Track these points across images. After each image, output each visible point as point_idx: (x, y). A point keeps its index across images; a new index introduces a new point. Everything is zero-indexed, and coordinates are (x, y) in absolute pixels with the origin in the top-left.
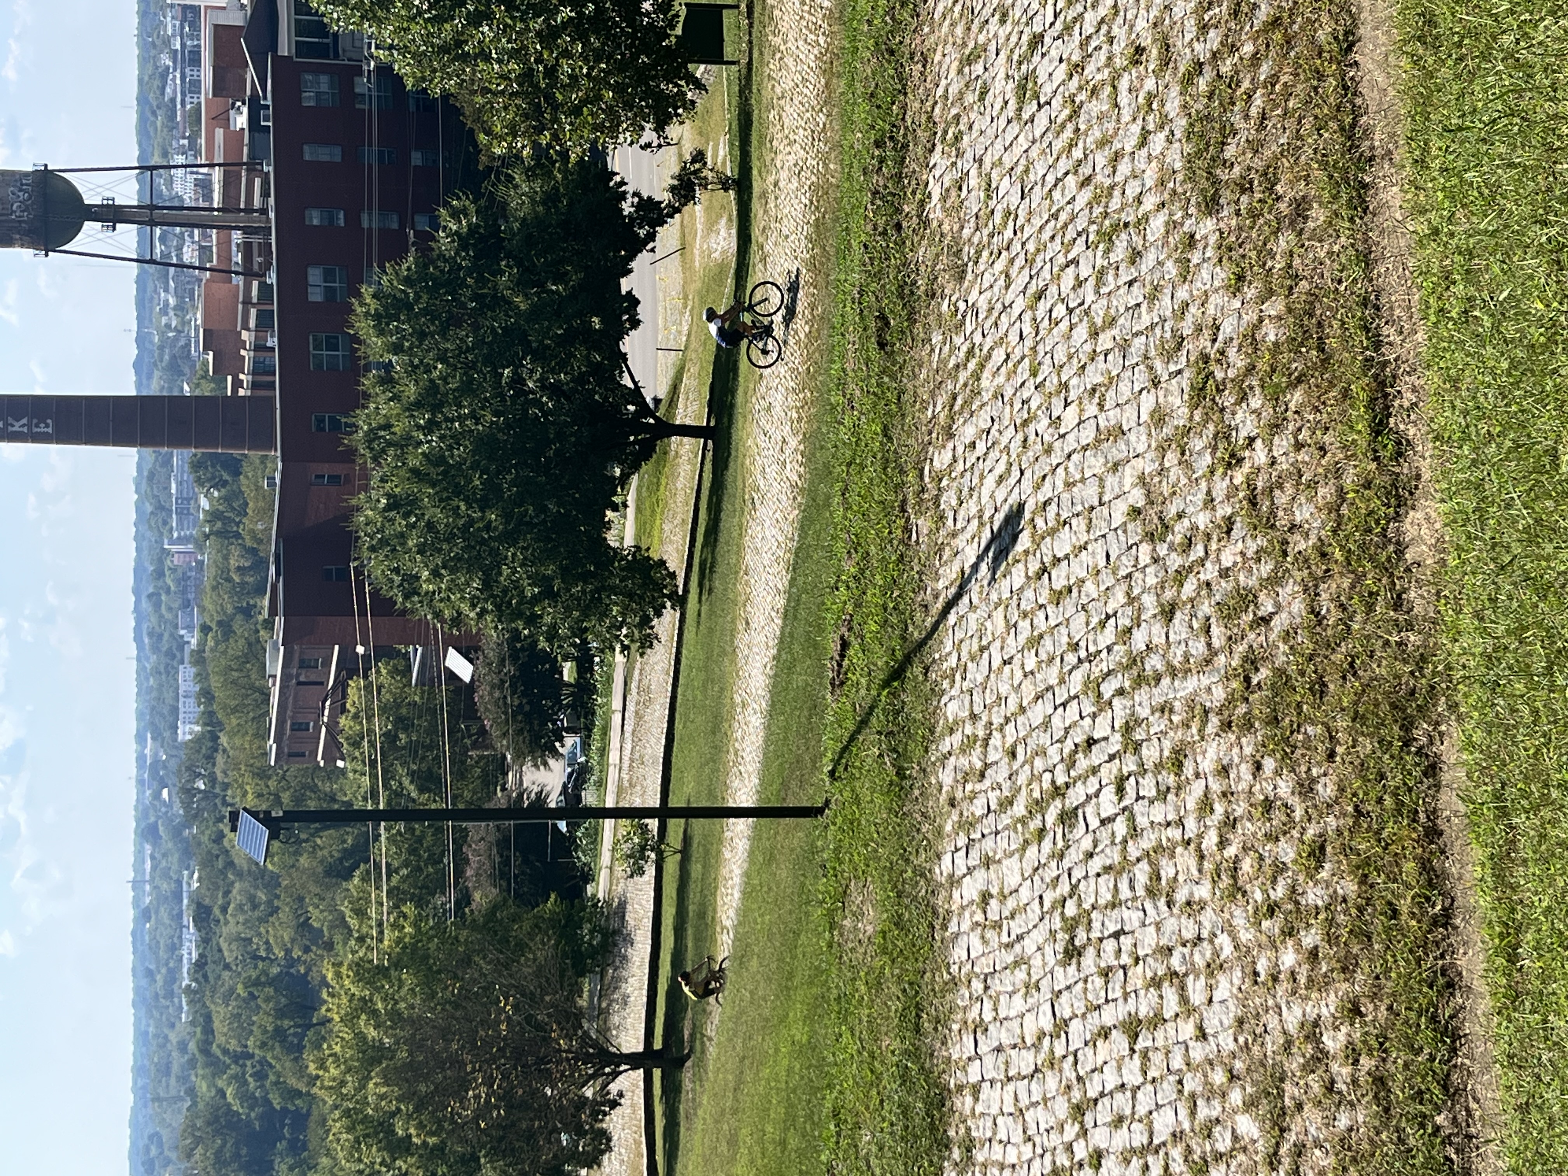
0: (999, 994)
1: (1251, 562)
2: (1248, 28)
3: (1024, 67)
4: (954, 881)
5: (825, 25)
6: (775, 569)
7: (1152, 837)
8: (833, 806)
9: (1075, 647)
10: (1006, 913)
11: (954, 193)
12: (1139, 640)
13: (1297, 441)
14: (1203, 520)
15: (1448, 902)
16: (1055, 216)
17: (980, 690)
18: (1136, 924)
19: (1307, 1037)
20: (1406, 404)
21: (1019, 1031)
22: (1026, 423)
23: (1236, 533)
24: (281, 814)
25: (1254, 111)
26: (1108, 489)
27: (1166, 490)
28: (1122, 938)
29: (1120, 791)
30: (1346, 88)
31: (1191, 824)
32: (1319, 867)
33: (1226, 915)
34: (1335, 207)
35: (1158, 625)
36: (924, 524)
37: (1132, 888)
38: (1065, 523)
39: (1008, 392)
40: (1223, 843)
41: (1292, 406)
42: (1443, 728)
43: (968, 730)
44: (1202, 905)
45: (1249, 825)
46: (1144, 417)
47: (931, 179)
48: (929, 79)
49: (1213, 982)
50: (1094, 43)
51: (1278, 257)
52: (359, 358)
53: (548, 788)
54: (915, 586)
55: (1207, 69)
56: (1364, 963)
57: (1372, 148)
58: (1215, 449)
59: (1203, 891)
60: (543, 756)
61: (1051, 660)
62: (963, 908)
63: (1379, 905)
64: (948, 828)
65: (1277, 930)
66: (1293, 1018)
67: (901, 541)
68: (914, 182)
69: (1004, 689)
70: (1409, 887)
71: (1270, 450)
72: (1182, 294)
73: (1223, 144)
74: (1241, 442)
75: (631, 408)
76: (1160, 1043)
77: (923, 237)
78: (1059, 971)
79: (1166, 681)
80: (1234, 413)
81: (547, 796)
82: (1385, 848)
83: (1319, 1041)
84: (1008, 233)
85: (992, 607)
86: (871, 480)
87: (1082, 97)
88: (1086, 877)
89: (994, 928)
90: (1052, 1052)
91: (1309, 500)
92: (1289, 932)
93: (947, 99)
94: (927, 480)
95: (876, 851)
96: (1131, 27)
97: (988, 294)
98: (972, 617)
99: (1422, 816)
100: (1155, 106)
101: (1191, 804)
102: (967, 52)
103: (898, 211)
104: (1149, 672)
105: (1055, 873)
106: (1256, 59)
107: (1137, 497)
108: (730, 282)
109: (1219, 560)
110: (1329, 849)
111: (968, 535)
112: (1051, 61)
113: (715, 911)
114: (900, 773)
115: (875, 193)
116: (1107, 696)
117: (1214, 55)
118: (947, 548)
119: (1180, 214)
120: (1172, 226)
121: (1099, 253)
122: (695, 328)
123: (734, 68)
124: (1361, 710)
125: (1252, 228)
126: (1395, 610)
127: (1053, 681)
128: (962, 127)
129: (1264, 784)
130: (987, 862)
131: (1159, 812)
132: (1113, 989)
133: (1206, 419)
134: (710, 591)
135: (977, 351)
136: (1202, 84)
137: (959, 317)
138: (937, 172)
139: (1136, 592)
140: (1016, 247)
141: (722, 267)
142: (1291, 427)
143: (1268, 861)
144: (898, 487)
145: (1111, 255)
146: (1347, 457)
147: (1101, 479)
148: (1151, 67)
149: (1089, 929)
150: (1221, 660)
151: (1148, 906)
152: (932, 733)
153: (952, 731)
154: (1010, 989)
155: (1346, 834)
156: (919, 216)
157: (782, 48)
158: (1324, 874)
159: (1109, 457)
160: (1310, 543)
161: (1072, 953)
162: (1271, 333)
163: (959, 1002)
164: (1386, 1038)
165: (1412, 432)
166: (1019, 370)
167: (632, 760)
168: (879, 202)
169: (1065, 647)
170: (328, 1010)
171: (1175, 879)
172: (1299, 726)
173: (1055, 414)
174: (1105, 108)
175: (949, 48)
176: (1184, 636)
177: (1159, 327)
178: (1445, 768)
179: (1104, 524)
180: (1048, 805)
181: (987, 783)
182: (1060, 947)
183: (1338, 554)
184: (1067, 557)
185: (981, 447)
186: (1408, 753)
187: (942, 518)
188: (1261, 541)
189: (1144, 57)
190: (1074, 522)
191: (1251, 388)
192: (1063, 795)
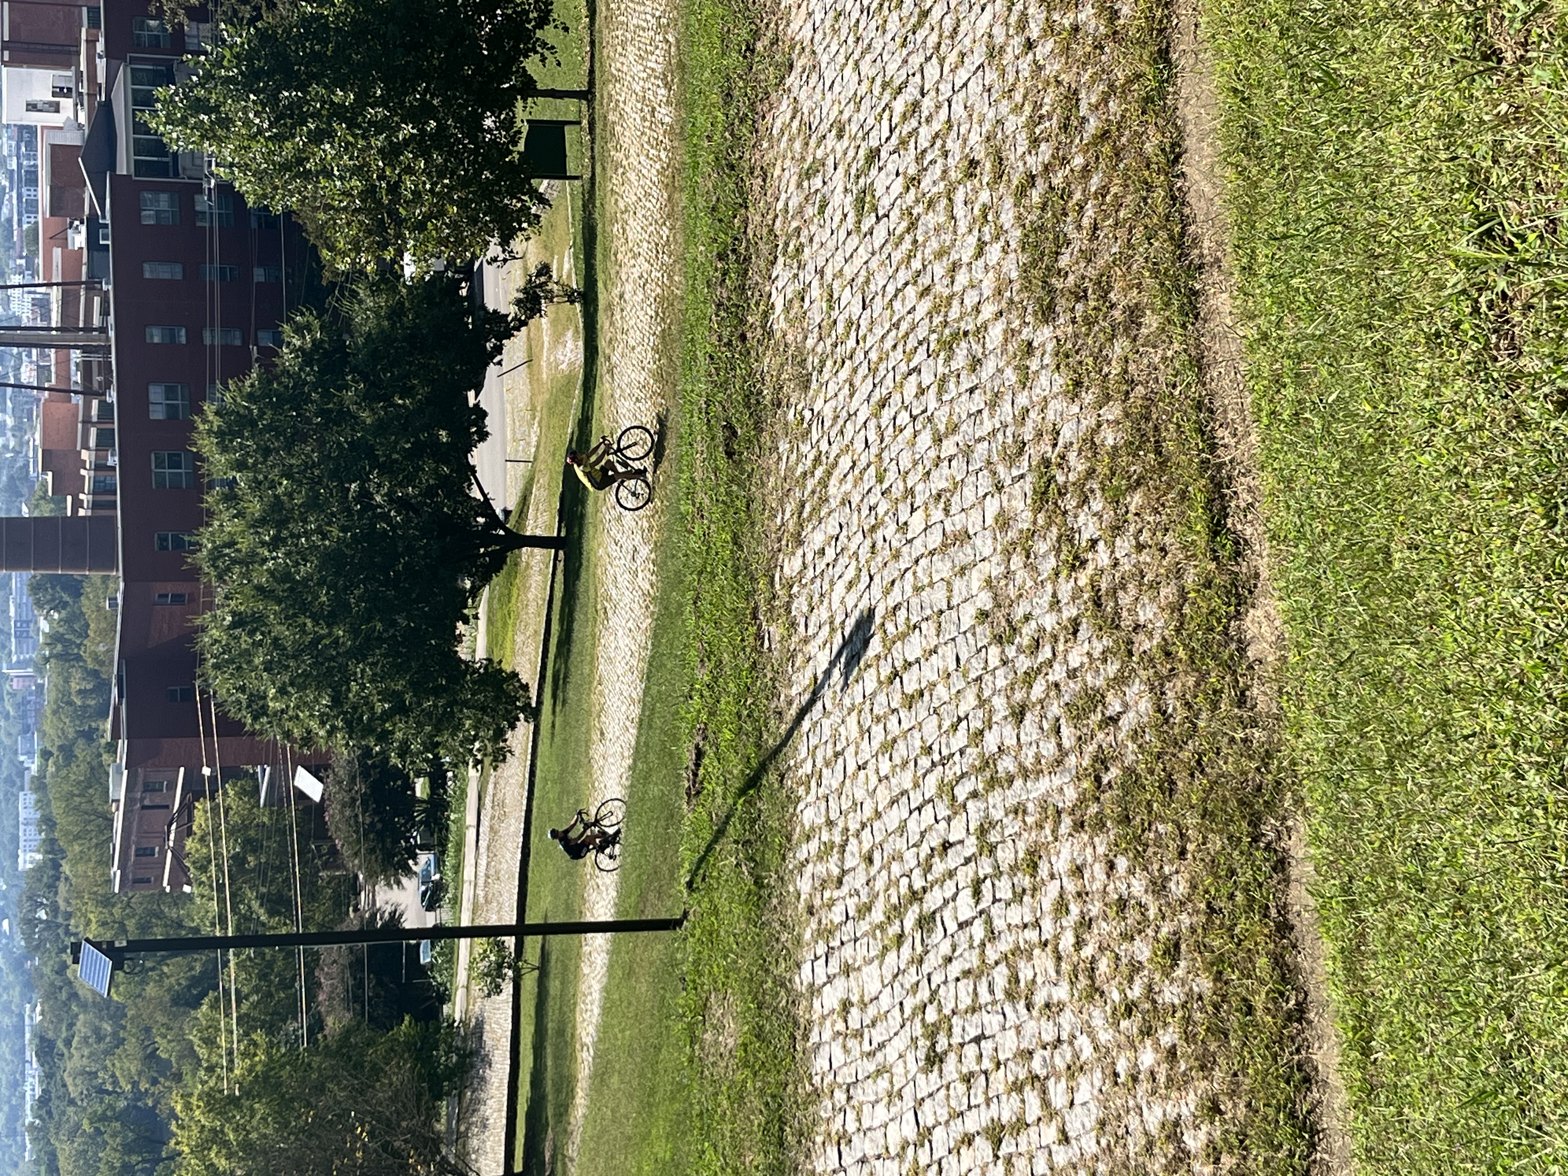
0: (861, 1104)
1: (1098, 663)
2: (1077, 141)
3: (862, 181)
4: (814, 990)
5: (666, 141)
6: (629, 678)
7: (1010, 940)
8: (691, 917)
9: (928, 750)
10: (868, 1021)
11: (796, 304)
12: (991, 741)
13: (1138, 543)
14: (1049, 622)
15: (1301, 997)
16: (897, 326)
17: (836, 796)
18: (996, 1028)
19: (1168, 1137)
20: (1243, 505)
21: (882, 1141)
22: (873, 529)
23: (1083, 634)
24: (124, 944)
25: (1086, 222)
26: (956, 592)
27: (1013, 593)
28: (983, 1043)
29: (977, 893)
30: (1174, 198)
31: (1047, 925)
32: (1175, 965)
33: (1085, 1016)
34: (1167, 313)
35: (1009, 727)
36: (776, 631)
37: (991, 992)
38: (915, 627)
39: (856, 499)
40: (1079, 944)
41: (1132, 509)
42: (1290, 823)
43: (825, 837)
44: (1061, 1007)
45: (1104, 924)
46: (989, 521)
47: (774, 291)
48: (769, 193)
49: (1074, 1084)
50: (929, 157)
51: (1114, 363)
52: (203, 476)
53: (402, 907)
54: (768, 692)
55: (1039, 181)
56: (1221, 1060)
57: (1201, 256)
58: (1059, 551)
59: (1061, 993)
60: (396, 875)
61: (905, 763)
62: (824, 1017)
63: (1235, 1002)
64: (807, 936)
65: (1135, 1030)
66: (1153, 1118)
67: (753, 650)
68: (757, 294)
69: (860, 795)
70: (1262, 982)
71: (1113, 552)
72: (1022, 400)
73: (1057, 253)
74: (1084, 544)
75: (481, 520)
76: (1023, 1148)
77: (767, 347)
78: (921, 1078)
79: (1018, 783)
80: (1076, 516)
81: (401, 915)
82: (1238, 945)
83: (1180, 1141)
84: (851, 343)
85: (845, 712)
86: (722, 588)
87: (918, 210)
88: (945, 982)
89: (855, 1036)
90: (916, 1160)
91: (1152, 600)
92: (1147, 1031)
93: (787, 211)
94: (778, 586)
95: (736, 962)
96: (965, 141)
97: (833, 403)
98: (826, 722)
99: (1273, 912)
100: (990, 218)
101: (1047, 905)
102: (806, 167)
103: (742, 322)
104: (1002, 774)
105: (915, 979)
106: (1086, 171)
107: (985, 600)
108: (578, 392)
109: (1066, 662)
110: (1183, 947)
111: (820, 640)
112: (887, 175)
113: (574, 1027)
114: (758, 882)
115: (719, 305)
116: (961, 799)
117: (1047, 168)
118: (800, 655)
119: (1017, 322)
120: (1010, 333)
121: (940, 361)
122: (543, 440)
123: (577, 183)
124: (1210, 807)
125: (1088, 335)
126: (1239, 707)
127: (908, 785)
128: (803, 240)
129: (1118, 883)
130: (847, 970)
131: (1016, 914)
132: (976, 1095)
133: (1050, 523)
134: (564, 702)
135: (824, 458)
136: (1036, 196)
137: (805, 425)
138: (780, 284)
139: (986, 694)
140: (859, 355)
141: (570, 379)
142: (1132, 529)
143: (1125, 961)
144: (749, 595)
145: (952, 363)
146: (1187, 558)
147: (948, 583)
148: (985, 180)
149: (950, 1036)
150: (1072, 760)
151: (1008, 1009)
152: (789, 840)
153: (808, 838)
154: (873, 1098)
155: (1200, 931)
156: (763, 327)
157: (625, 163)
158: (1179, 972)
159: (957, 562)
160: (1155, 642)
161: (934, 1059)
162: (1109, 437)
163: (822, 1113)
164: (1246, 1136)
165: (1249, 531)
166: (866, 477)
167: (487, 876)
168: (722, 314)
169: (918, 751)
170: (177, 1143)
171: (1034, 981)
172: (1150, 825)
173: (902, 520)
174: (942, 219)
175: (788, 163)
176: (1035, 737)
177: (1001, 433)
178: (1293, 862)
179: (953, 628)
180: (906, 910)
181: (845, 889)
182: (921, 1054)
183: (1182, 654)
184: (918, 661)
185: (830, 553)
186: (1257, 849)
187: (793, 625)
188: (1107, 642)
189: (978, 171)
190: (924, 625)
191: (1092, 491)
192: (921, 899)
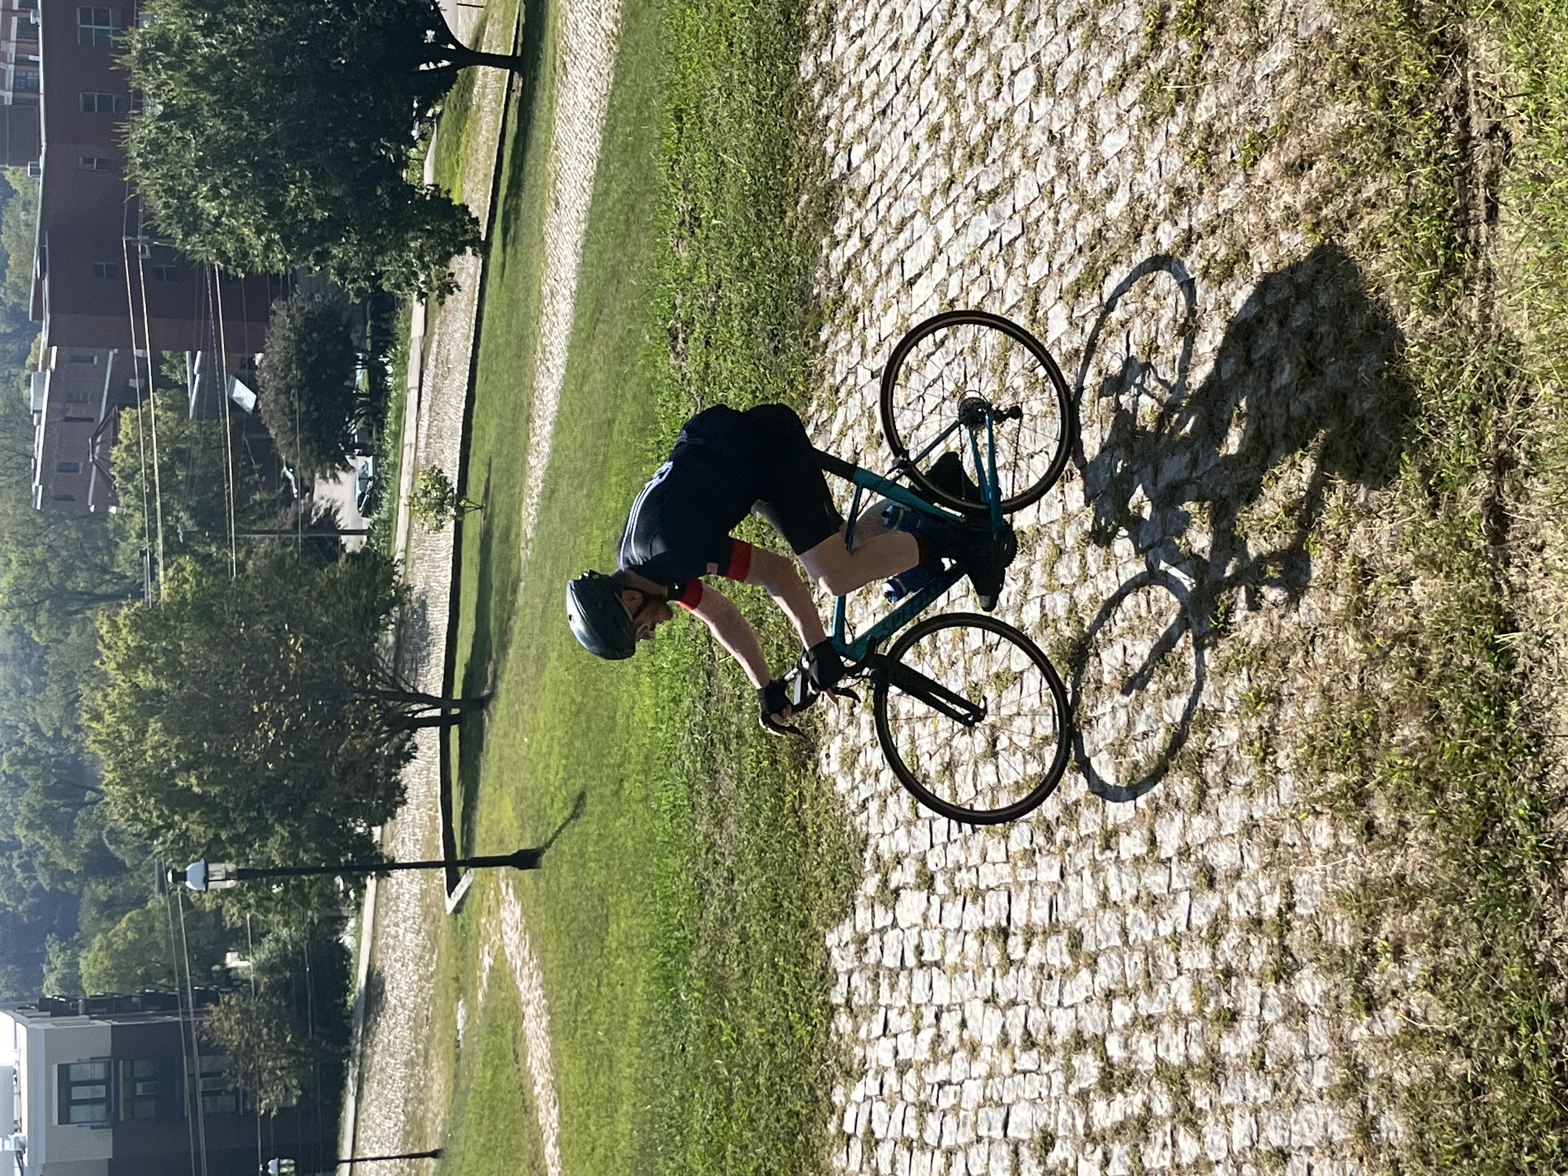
53: (338, 504)
60: (333, 467)
75: (430, 33)
81: (337, 512)
134: (515, 240)
167: (429, 436)
170: (103, 663)
